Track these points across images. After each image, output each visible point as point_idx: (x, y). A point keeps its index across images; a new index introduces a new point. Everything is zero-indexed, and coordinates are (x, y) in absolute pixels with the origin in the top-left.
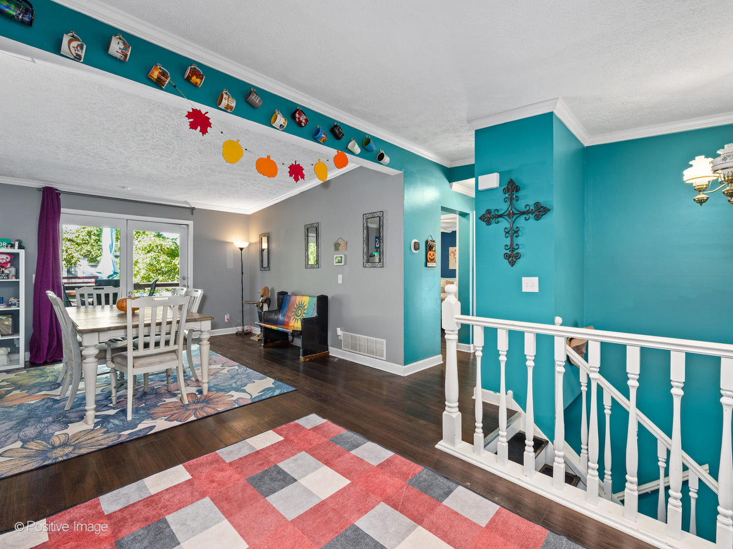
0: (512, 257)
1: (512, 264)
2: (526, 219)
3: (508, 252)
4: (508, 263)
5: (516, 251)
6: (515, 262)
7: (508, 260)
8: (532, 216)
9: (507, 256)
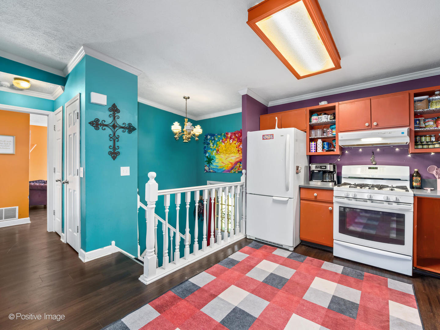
0: (114, 154)
1: (114, 158)
2: (124, 132)
3: (111, 150)
4: (111, 158)
5: (117, 151)
6: (116, 157)
7: (111, 155)
8: (127, 130)
9: (110, 153)
